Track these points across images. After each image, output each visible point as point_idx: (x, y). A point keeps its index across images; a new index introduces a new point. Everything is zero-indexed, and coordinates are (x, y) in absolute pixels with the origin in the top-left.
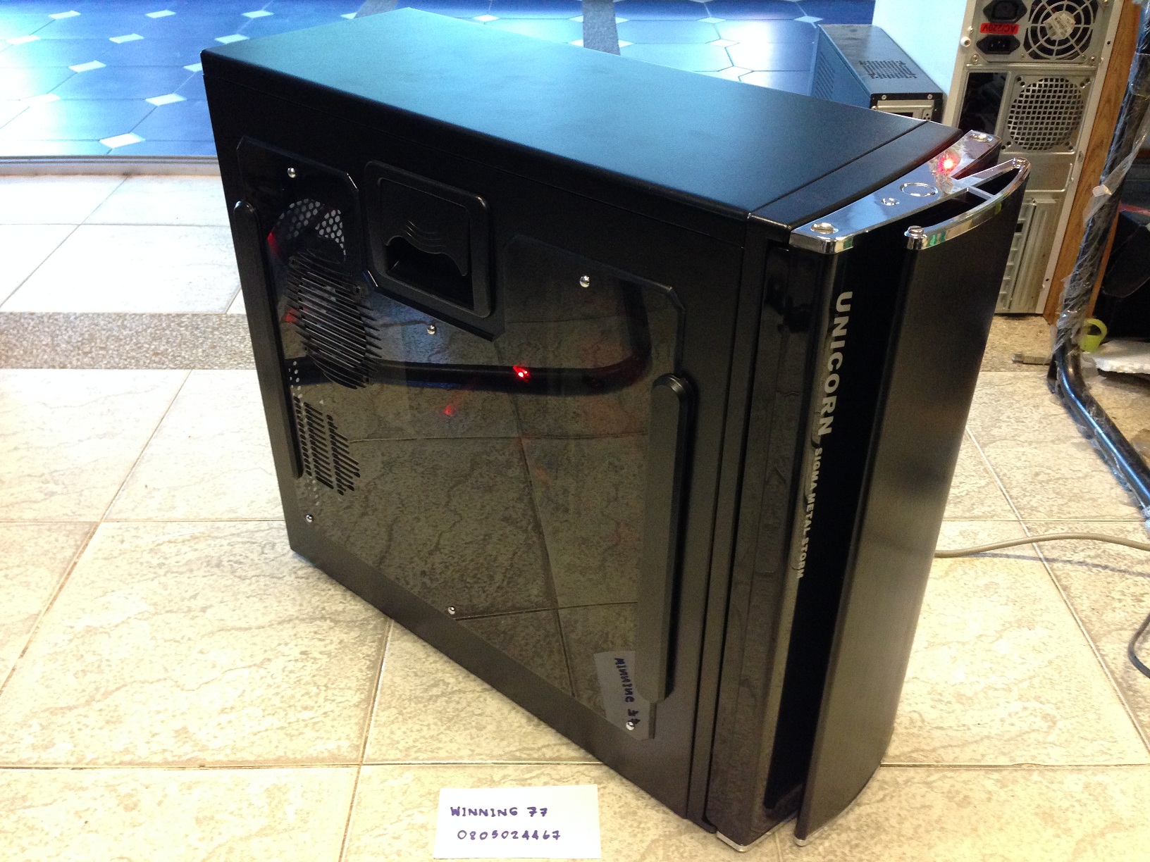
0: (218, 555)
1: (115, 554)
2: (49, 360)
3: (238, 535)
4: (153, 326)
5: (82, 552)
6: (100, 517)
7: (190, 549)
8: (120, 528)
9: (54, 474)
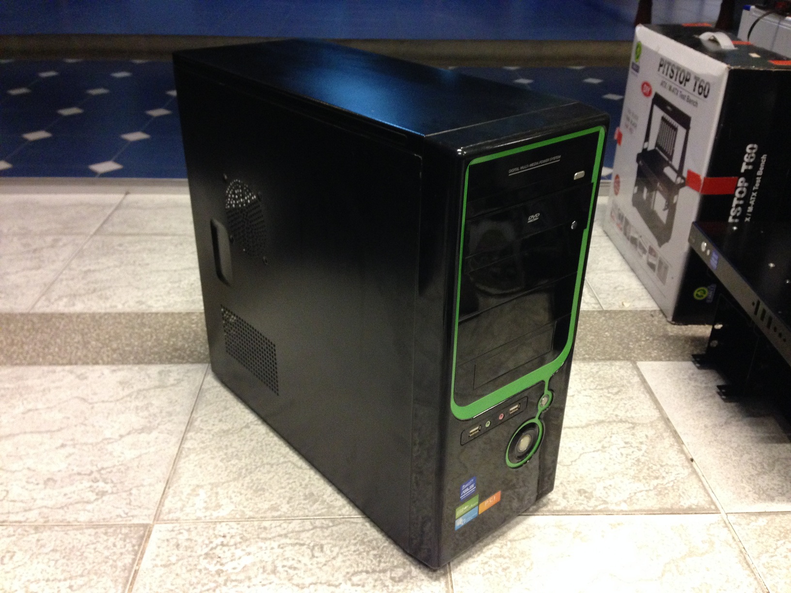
0: (270, 560)
1: (173, 559)
2: (82, 357)
3: (286, 536)
4: (168, 323)
5: (141, 558)
6: (152, 517)
7: (244, 553)
8: (173, 531)
9: (103, 472)
